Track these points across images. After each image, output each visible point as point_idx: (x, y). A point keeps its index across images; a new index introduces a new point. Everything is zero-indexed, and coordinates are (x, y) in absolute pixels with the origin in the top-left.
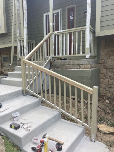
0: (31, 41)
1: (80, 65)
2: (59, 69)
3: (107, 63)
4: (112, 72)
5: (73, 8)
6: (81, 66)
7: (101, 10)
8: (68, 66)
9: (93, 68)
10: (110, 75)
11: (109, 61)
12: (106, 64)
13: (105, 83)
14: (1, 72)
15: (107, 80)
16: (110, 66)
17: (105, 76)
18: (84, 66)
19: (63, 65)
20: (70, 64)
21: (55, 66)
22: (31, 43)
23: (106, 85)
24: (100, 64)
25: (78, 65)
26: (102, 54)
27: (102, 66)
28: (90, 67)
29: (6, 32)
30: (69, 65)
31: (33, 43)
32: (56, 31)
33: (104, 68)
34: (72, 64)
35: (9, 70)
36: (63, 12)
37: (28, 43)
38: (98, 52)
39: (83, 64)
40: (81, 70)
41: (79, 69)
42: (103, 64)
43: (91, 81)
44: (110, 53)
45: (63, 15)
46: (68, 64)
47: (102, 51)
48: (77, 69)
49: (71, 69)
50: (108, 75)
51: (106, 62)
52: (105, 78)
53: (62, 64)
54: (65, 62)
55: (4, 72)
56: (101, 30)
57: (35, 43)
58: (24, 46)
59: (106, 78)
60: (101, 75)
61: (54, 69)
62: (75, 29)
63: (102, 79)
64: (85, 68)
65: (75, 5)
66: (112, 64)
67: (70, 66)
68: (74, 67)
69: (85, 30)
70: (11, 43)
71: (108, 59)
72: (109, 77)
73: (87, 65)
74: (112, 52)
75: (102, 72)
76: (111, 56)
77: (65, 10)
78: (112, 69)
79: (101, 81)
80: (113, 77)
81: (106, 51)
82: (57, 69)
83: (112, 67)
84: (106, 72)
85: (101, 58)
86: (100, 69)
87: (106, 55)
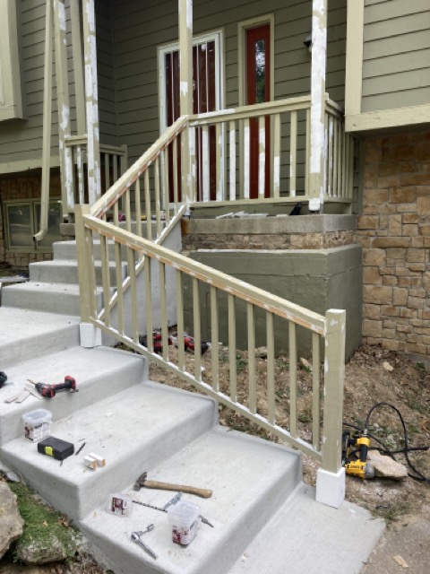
0: (111, 149)
1: (287, 234)
2: (214, 251)
3: (387, 227)
4: (406, 260)
5: (266, 27)
6: (293, 238)
7: (365, 35)
8: (247, 238)
9: (335, 246)
10: (400, 269)
11: (395, 222)
12: (385, 232)
13: (379, 303)
14: (4, 263)
15: (386, 290)
16: (398, 240)
17: (381, 275)
18: (301, 239)
19: (230, 237)
20: (254, 232)
21: (200, 240)
22: (111, 157)
23: (383, 307)
24: (361, 232)
25: (282, 234)
26: (372, 194)
27: (372, 239)
28: (324, 241)
29: (21, 116)
30: (250, 235)
31: (119, 157)
32: (204, 111)
33: (377, 245)
34: (259, 231)
35: (32, 256)
36: (229, 40)
37: (102, 156)
39: (299, 230)
40: (291, 255)
41: (285, 249)
42: (372, 233)
43: (328, 293)
44: (400, 193)
46: (246, 232)
47: (368, 183)
48: (278, 248)
49: (258, 251)
50: (392, 271)
51: (384, 224)
52: (379, 282)
53: (227, 231)
54: (234, 226)
56: (363, 109)
57: (126, 155)
58: (85, 166)
59: (384, 283)
60: (367, 270)
61: (197, 249)
62: (272, 103)
63: (369, 287)
64: (305, 247)
66: (404, 233)
67: (255, 238)
68: (266, 244)
69: (305, 110)
71: (390, 212)
72: (395, 280)
73: (313, 235)
74: (406, 189)
75: (368, 260)
76: (400, 201)
77: (236, 36)
78: (404, 251)
79: (364, 296)
80: (409, 278)
81: (386, 185)
82: (208, 251)
83: (404, 242)
84: (385, 260)
85: (365, 210)
86: (364, 250)
87: (385, 198)
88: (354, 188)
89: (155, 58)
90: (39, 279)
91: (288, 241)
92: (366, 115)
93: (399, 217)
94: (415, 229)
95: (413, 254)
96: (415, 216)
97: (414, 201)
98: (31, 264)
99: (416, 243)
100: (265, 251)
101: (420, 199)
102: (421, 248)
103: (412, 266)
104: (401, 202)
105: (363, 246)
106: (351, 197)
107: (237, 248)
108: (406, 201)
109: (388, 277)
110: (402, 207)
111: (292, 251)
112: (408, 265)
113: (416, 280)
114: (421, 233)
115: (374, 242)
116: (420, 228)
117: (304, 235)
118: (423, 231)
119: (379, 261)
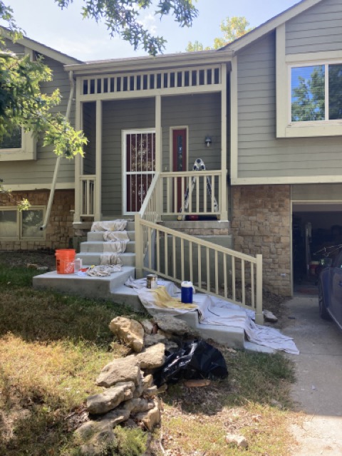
1: (212, 229)
3: (244, 226)
4: (253, 241)
5: (184, 131)
6: (215, 231)
8: (191, 230)
10: (251, 246)
11: (247, 224)
12: (243, 229)
16: (249, 233)
17: (242, 248)
18: (219, 231)
20: (195, 227)
25: (209, 229)
29: (35, 159)
30: (193, 229)
33: (240, 234)
34: (197, 227)
36: (165, 133)
39: (217, 227)
40: (214, 238)
41: (211, 235)
42: (238, 229)
45: (165, 139)
46: (191, 227)
47: (235, 207)
48: (208, 235)
49: (198, 236)
50: (247, 246)
53: (181, 227)
54: (185, 225)
56: (239, 176)
64: (221, 234)
65: (187, 127)
66: (252, 229)
68: (202, 233)
70: (51, 182)
71: (246, 220)
72: (248, 251)
73: (224, 229)
74: (252, 210)
76: (250, 215)
77: (168, 132)
78: (252, 237)
80: (255, 250)
81: (243, 208)
83: (252, 233)
84: (244, 241)
85: (234, 219)
87: (243, 214)
89: (120, 135)
90: (88, 251)
91: (212, 232)
93: (249, 222)
94: (256, 228)
95: (256, 239)
96: (256, 221)
97: (256, 215)
98: (82, 243)
99: (257, 234)
101: (258, 215)
102: (259, 236)
103: (256, 244)
108: (252, 215)
109: (245, 249)
110: (251, 218)
111: (215, 236)
112: (254, 244)
113: (258, 251)
114: (259, 229)
116: (258, 227)
117: (220, 229)
119: (242, 243)
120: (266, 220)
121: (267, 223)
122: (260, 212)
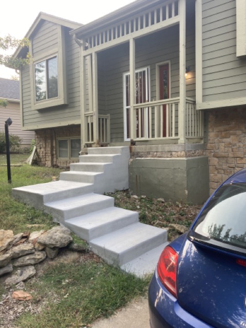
0: (103, 116)
1: (171, 152)
2: (143, 158)
3: (219, 148)
4: (227, 163)
5: (167, 65)
6: (173, 153)
7: (203, 72)
8: (155, 153)
9: (192, 156)
10: (224, 167)
11: (222, 146)
12: (218, 151)
13: (216, 181)
14: (56, 165)
15: (219, 176)
16: (223, 154)
17: (217, 169)
18: (177, 154)
19: (149, 153)
20: (158, 151)
21: (137, 154)
22: (103, 119)
23: (218, 184)
24: (208, 151)
25: (169, 152)
26: (212, 135)
27: (212, 154)
28: (186, 154)
29: (66, 103)
31: (106, 119)
32: (141, 102)
33: (215, 156)
34: (160, 150)
35: (68, 162)
36: (153, 70)
37: (99, 119)
38: (205, 132)
39: (176, 150)
40: (173, 160)
41: (171, 157)
42: (212, 151)
43: (187, 175)
44: (223, 134)
45: (153, 75)
46: (155, 151)
47: (210, 130)
48: (168, 157)
49: (160, 159)
50: (221, 167)
51: (217, 147)
52: (216, 172)
53: (147, 151)
54: (150, 148)
55: (59, 164)
56: (203, 101)
57: (109, 118)
58: (92, 124)
59: (218, 173)
60: (211, 168)
61: (136, 157)
62: (170, 99)
63: (212, 175)
64: (178, 157)
65: (169, 62)
66: (226, 151)
67: (158, 153)
68: (163, 156)
69: (178, 103)
71: (220, 142)
72: (223, 172)
73: (181, 152)
74: (226, 132)
75: (211, 163)
77: (155, 69)
78: (226, 159)
79: (210, 178)
80: (228, 170)
81: (217, 130)
82: (140, 158)
83: (226, 154)
84: (218, 162)
85: (209, 141)
86: (209, 158)
87: (217, 136)
88: (204, 132)
89: (122, 77)
91: (171, 155)
92: (204, 103)
93: (223, 144)
94: (230, 149)
95: (230, 160)
96: (230, 143)
97: (229, 137)
99: (231, 155)
100: (163, 159)
101: (232, 137)
102: (233, 157)
103: (229, 165)
104: (224, 138)
105: (209, 157)
106: (203, 135)
107: (152, 157)
108: (226, 137)
109: (220, 170)
110: (225, 140)
111: (173, 159)
112: (228, 165)
113: (231, 171)
114: (233, 151)
115: (214, 155)
116: (232, 149)
117: (178, 152)
118: (234, 150)
119: (216, 163)
120: (240, 142)
121: (241, 144)
122: (234, 134)
